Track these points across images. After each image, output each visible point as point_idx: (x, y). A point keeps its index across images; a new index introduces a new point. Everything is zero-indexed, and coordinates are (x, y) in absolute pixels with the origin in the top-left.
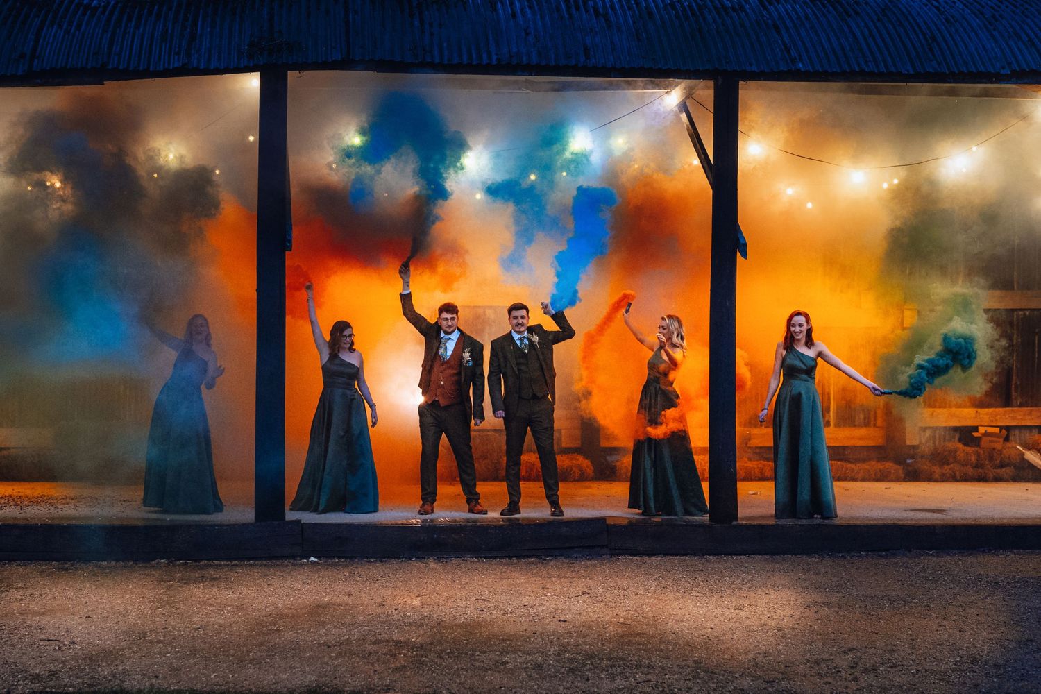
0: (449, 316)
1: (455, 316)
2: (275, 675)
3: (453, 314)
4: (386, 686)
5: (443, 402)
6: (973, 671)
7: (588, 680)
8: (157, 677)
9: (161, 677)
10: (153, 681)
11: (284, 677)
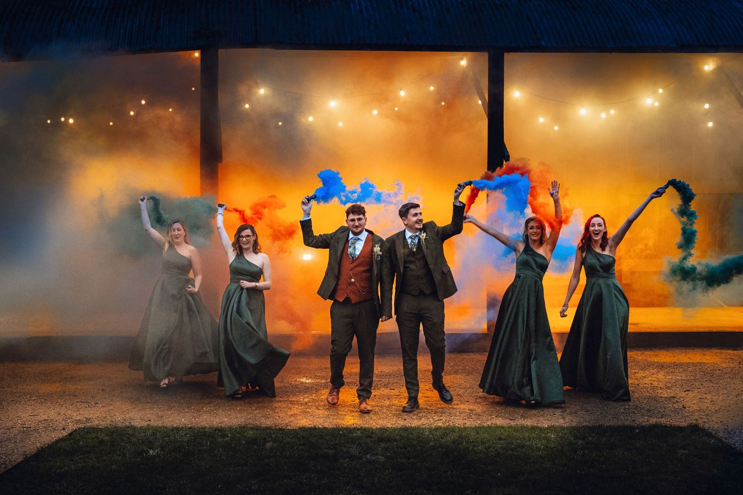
0: (356, 217)
1: (361, 216)
2: (220, 419)
3: (359, 215)
4: (286, 424)
5: (354, 299)
6: (634, 413)
7: (405, 420)
8: (150, 420)
9: (152, 420)
10: (148, 423)
11: (226, 420)
